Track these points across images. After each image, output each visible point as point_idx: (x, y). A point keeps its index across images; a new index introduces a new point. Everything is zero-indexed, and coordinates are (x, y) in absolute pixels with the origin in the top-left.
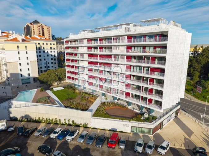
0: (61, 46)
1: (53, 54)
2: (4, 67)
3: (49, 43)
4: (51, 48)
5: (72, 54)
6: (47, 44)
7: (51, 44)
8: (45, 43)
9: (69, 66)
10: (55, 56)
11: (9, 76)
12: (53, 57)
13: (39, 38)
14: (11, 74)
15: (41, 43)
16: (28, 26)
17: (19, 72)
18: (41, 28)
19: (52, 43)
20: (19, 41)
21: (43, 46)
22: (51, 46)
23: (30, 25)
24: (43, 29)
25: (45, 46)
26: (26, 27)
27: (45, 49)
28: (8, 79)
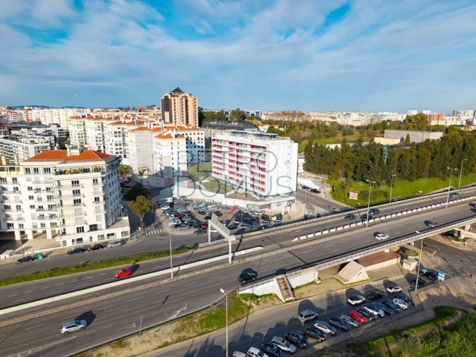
0: (211, 131)
1: (200, 145)
2: (159, 160)
3: (196, 132)
4: (199, 138)
5: (218, 152)
6: (194, 134)
7: (198, 134)
8: (192, 133)
9: (214, 162)
10: (202, 147)
11: (163, 168)
12: (200, 149)
13: (186, 127)
14: (166, 167)
15: (188, 133)
16: (166, 97)
17: (171, 165)
18: (184, 100)
19: (200, 132)
20: (172, 138)
21: (190, 136)
22: (198, 136)
23: (170, 97)
24: (187, 101)
25: (193, 136)
26: (163, 98)
27: (193, 139)
28: (161, 172)
